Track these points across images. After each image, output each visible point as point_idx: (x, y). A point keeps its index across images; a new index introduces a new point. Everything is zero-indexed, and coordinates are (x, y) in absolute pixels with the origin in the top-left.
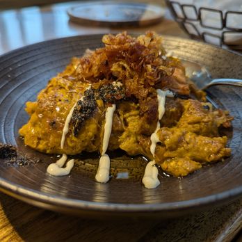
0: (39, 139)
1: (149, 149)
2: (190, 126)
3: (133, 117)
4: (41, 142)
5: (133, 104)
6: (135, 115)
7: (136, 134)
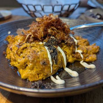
0: (38, 74)
1: (80, 56)
2: (84, 44)
3: (65, 48)
4: (39, 75)
5: (63, 43)
6: (66, 47)
7: (71, 54)
